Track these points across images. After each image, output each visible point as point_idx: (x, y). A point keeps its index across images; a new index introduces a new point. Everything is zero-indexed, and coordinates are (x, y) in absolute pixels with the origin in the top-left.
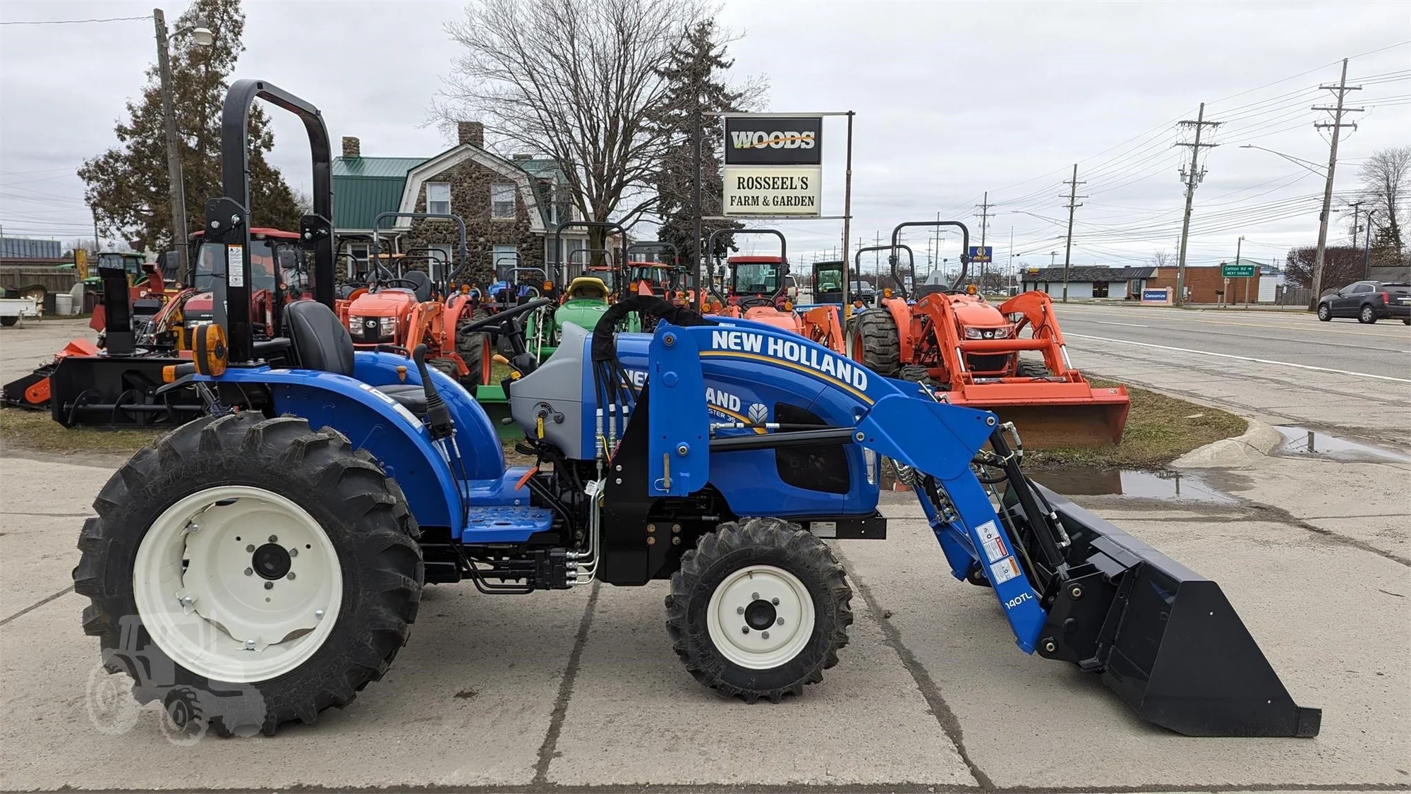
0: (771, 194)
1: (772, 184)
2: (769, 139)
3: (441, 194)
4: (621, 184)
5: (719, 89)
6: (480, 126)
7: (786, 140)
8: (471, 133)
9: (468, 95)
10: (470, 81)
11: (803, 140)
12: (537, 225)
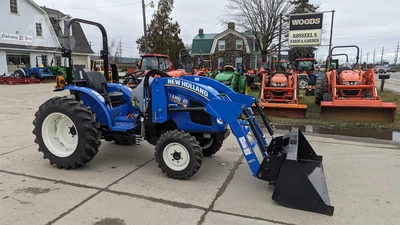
0: (304, 39)
1: (305, 36)
2: (304, 22)
3: (223, 43)
4: (272, 38)
5: (311, 6)
6: (233, 23)
7: (310, 22)
8: (231, 26)
9: (229, 15)
10: (229, 11)
11: (316, 21)
12: (248, 51)
